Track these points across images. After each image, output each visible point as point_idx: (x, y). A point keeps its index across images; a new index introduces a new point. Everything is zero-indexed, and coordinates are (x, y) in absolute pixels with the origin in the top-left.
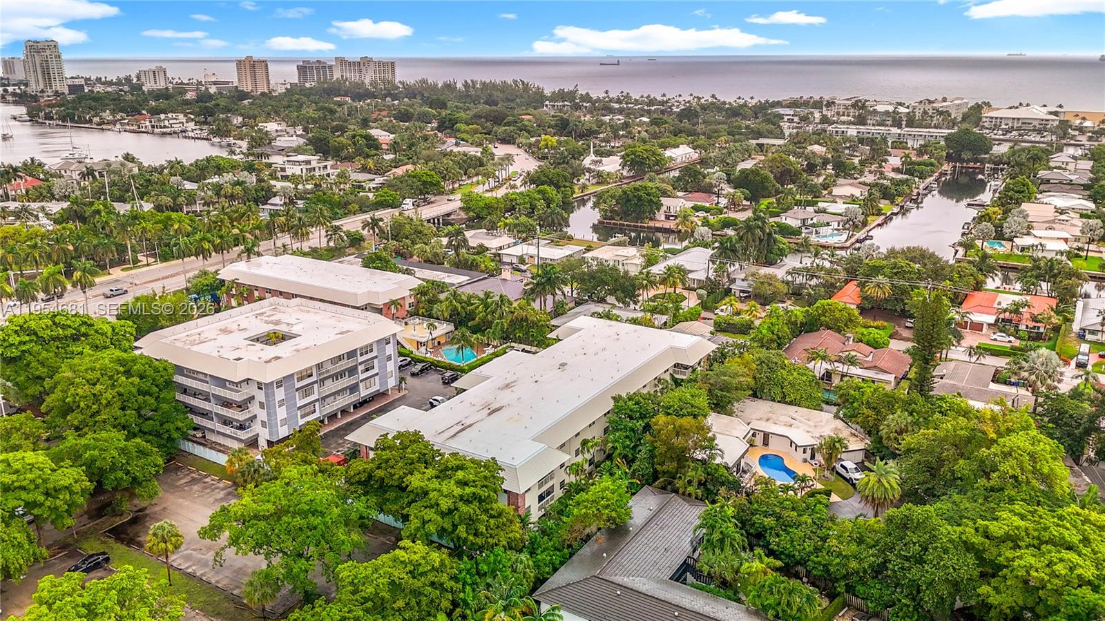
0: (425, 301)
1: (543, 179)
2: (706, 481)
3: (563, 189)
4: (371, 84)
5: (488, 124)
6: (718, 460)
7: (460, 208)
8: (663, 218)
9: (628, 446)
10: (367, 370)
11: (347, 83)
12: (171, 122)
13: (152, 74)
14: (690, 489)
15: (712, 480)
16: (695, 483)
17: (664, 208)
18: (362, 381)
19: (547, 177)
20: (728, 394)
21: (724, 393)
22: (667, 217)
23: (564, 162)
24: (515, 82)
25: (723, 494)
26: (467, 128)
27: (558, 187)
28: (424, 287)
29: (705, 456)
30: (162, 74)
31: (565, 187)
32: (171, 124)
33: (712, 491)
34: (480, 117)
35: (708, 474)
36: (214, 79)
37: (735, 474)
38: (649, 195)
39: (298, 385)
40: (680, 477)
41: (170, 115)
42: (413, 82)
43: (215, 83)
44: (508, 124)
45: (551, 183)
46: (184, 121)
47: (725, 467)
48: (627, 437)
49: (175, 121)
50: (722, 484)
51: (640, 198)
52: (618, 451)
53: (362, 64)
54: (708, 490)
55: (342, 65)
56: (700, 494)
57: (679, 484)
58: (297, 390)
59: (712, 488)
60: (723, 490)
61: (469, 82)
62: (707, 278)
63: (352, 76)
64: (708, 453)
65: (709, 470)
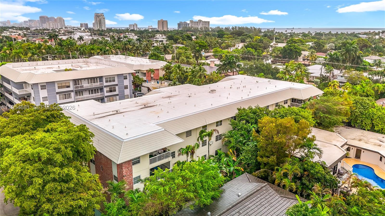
0: (168, 72)
1: (250, 46)
2: (302, 176)
3: (258, 50)
4: (200, 29)
5: (236, 36)
6: (316, 159)
7: (212, 55)
8: (302, 60)
9: (240, 142)
10: (111, 91)
11: (193, 28)
12: (129, 35)
13: (133, 26)
14: (286, 181)
15: (308, 176)
16: (290, 176)
17: (302, 56)
18: (106, 97)
19: (252, 45)
20: (330, 116)
21: (327, 115)
22: (304, 60)
23: (261, 42)
24: (251, 27)
25: (317, 190)
26: (227, 36)
27: (256, 49)
28: (168, 65)
29: (303, 154)
30: (136, 26)
31: (259, 49)
32: (129, 36)
33: (307, 186)
34: (234, 34)
35: (305, 170)
36: (151, 28)
37: (332, 173)
38: (295, 48)
39: (58, 90)
40: (278, 170)
41: (129, 33)
42: (214, 27)
43: (151, 29)
44: (244, 36)
45: (253, 47)
46: (134, 35)
47: (322, 166)
48: (242, 135)
49: (131, 35)
50: (318, 180)
51: (291, 50)
52: (232, 145)
53: (198, 22)
54: (303, 184)
55: (192, 23)
56: (294, 187)
57: (276, 175)
58: (57, 93)
59: (307, 183)
60: (317, 187)
61: (234, 27)
62: (321, 75)
63: (195, 26)
64: (306, 151)
65: (306, 166)
